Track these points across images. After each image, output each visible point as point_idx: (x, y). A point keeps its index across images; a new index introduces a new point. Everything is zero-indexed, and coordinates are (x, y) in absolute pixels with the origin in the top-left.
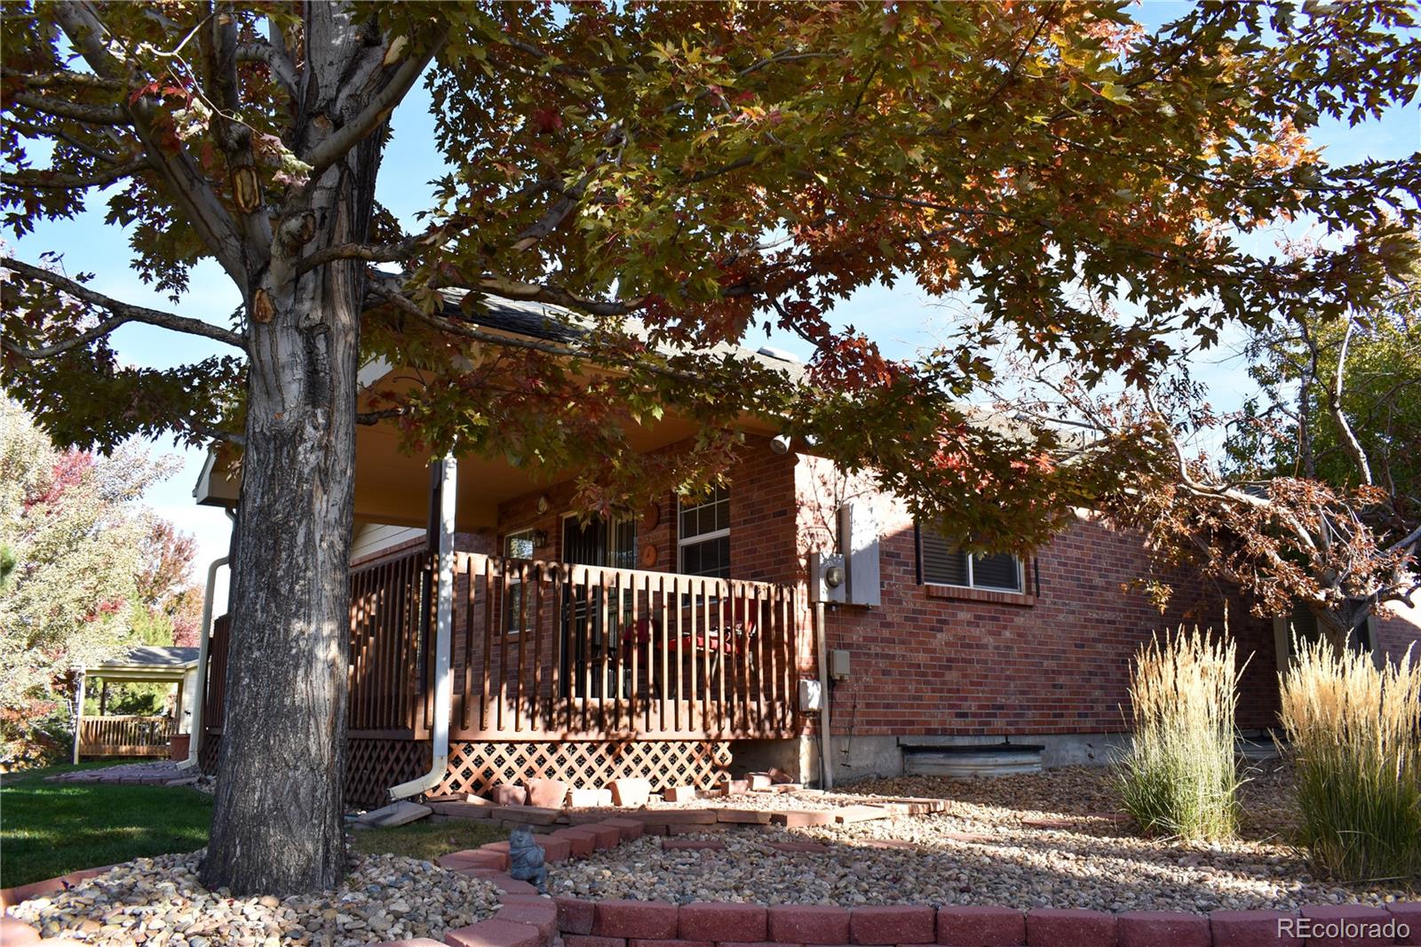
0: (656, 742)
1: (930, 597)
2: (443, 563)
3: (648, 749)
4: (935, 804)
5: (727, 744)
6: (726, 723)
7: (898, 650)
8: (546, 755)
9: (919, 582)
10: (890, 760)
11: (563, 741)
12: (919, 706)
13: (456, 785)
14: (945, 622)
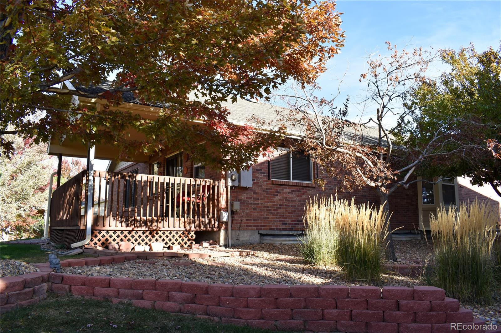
0: (167, 231)
1: (273, 184)
2: (90, 174)
3: (164, 233)
4: (249, 252)
5: (194, 232)
6: (193, 226)
7: (260, 202)
8: (127, 235)
9: (269, 179)
10: (255, 238)
11: (133, 230)
12: (267, 221)
13: (96, 243)
14: (279, 192)
